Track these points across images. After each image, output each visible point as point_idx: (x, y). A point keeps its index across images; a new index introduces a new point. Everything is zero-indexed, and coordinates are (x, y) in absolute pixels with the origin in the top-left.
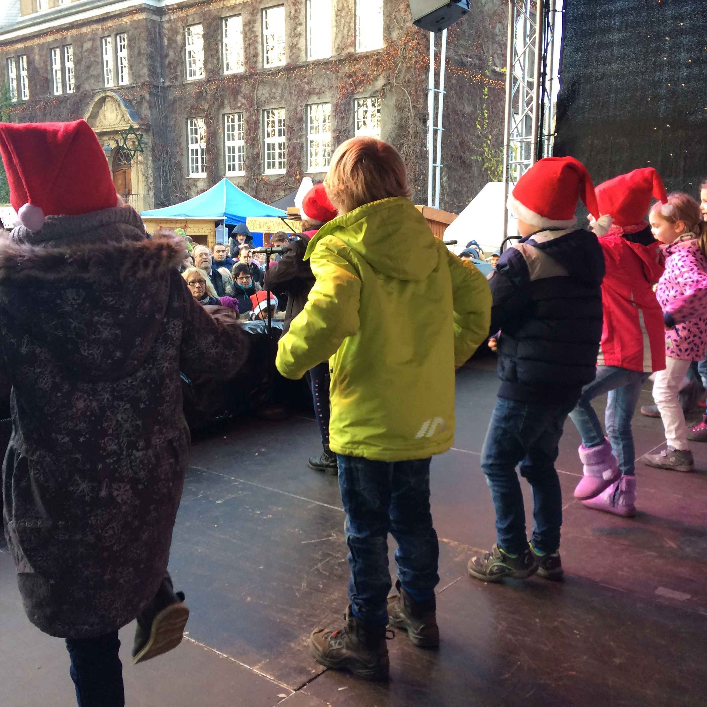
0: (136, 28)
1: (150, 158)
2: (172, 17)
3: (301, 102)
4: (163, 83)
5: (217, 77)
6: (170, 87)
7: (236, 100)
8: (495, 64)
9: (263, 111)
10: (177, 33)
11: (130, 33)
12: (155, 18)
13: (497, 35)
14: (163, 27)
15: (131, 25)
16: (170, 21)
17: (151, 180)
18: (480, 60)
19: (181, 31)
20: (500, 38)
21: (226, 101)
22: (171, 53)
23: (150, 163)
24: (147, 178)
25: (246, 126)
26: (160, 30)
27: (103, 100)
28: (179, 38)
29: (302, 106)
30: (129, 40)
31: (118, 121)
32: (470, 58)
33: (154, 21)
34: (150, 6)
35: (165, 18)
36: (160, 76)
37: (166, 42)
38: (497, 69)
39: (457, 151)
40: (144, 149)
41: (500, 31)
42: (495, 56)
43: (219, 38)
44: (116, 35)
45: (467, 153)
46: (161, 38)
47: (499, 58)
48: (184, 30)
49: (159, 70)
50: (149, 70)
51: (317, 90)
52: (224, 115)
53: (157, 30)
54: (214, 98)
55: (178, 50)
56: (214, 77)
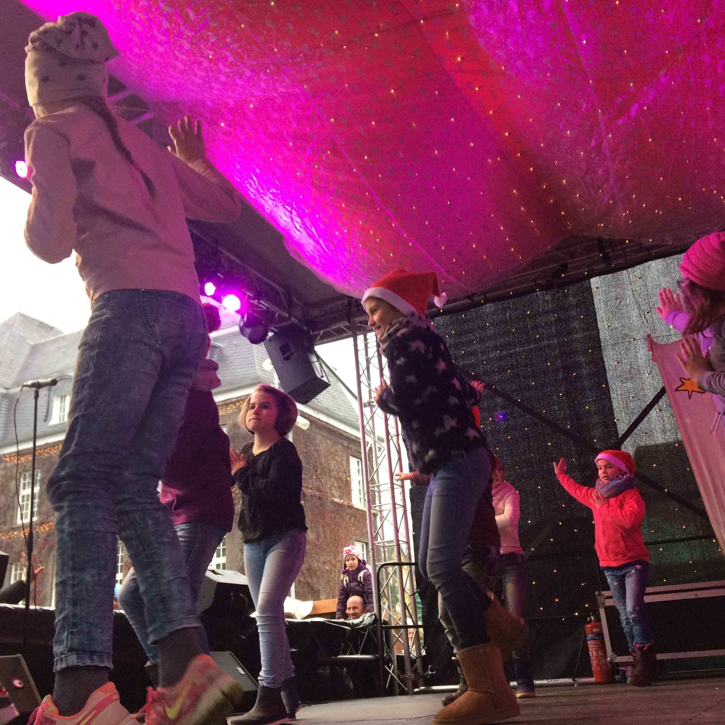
5: (51, 519)
8: (333, 496)
10: (12, 479)
13: (332, 470)
16: (6, 468)
18: (319, 490)
19: (17, 476)
20: (336, 473)
22: (3, 498)
28: (14, 484)
32: (310, 489)
38: (336, 500)
39: (305, 578)
41: (335, 467)
42: (333, 488)
45: (314, 578)
47: (336, 490)
48: (20, 476)
54: (46, 540)
55: (11, 494)
56: (47, 518)
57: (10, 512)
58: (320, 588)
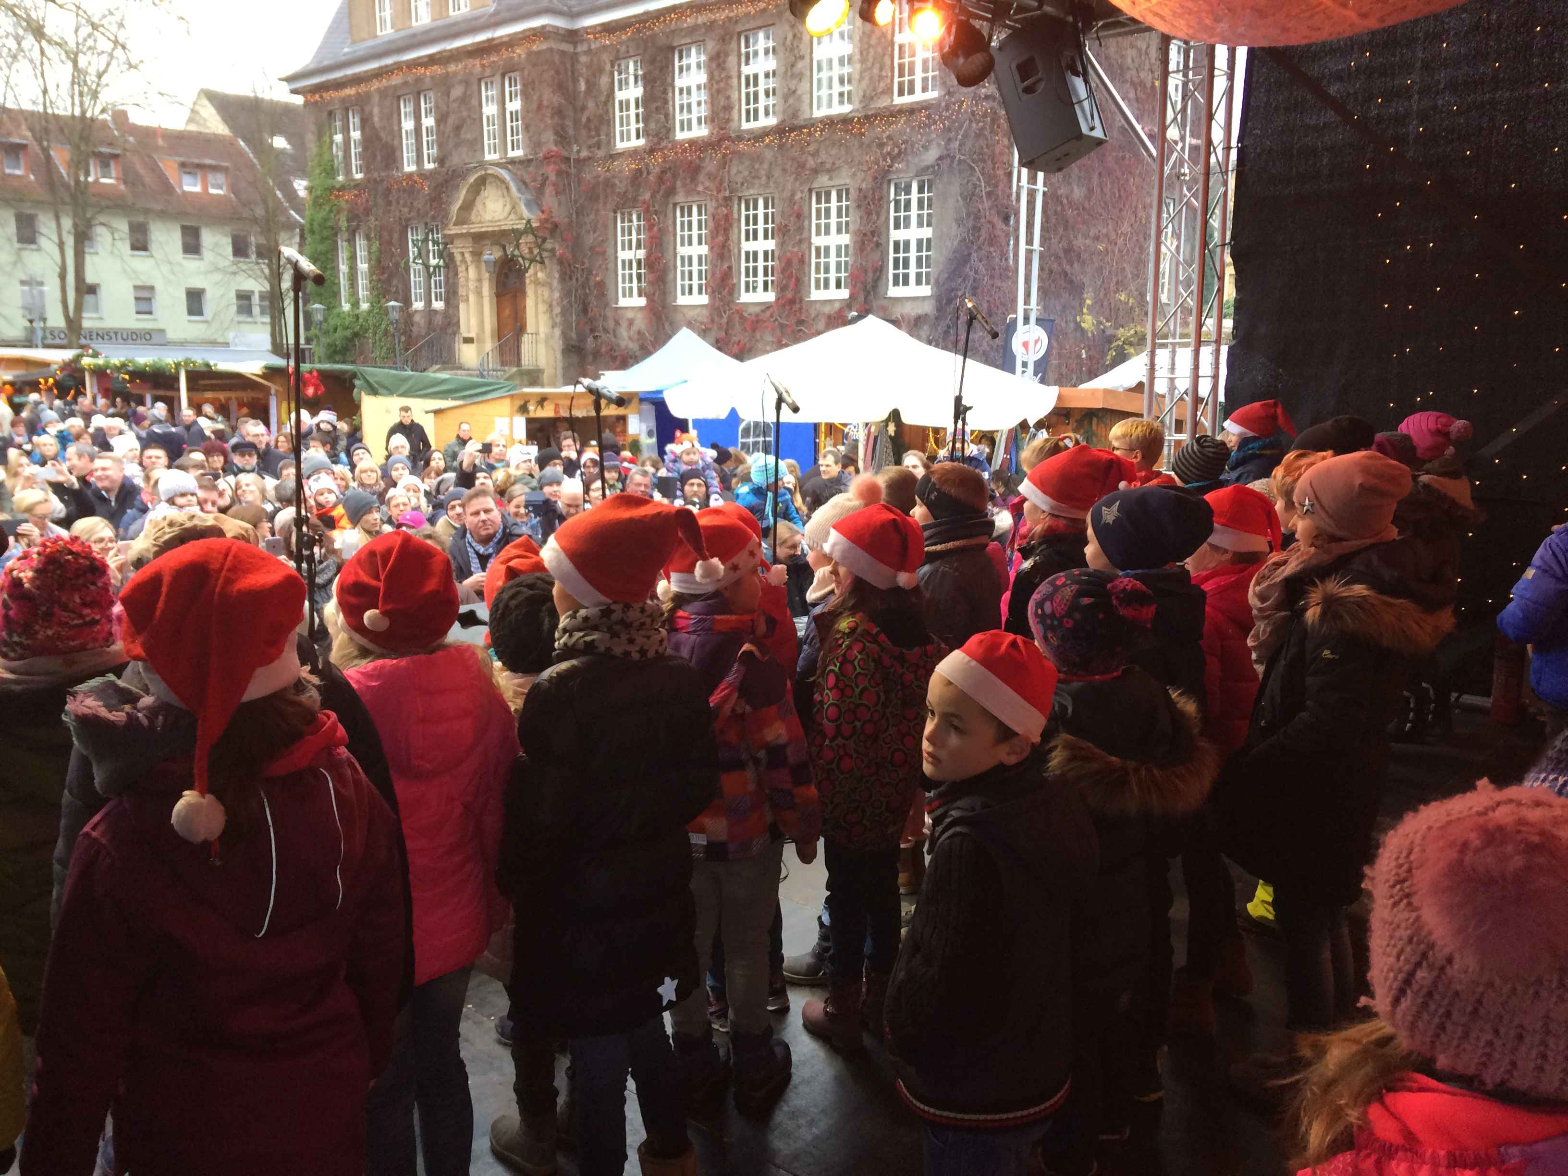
0: (534, 65)
1: (557, 275)
2: (593, 46)
3: (801, 184)
4: (578, 152)
5: (664, 144)
6: (589, 158)
7: (694, 180)
9: (740, 199)
10: (601, 70)
11: (526, 72)
12: (567, 47)
14: (577, 61)
15: (527, 59)
16: (589, 51)
17: (557, 310)
19: (608, 67)
21: (679, 183)
22: (591, 104)
23: (555, 283)
24: (551, 306)
25: (711, 224)
26: (573, 65)
27: (482, 182)
28: (604, 80)
29: (802, 192)
30: (524, 85)
31: (505, 214)
33: (563, 53)
34: (557, 28)
35: (581, 48)
36: (573, 141)
37: (583, 86)
39: (1060, 264)
40: (547, 261)
43: (669, 80)
44: (503, 76)
45: (1076, 265)
46: (575, 81)
48: (613, 66)
49: (571, 132)
50: (556, 133)
51: (828, 166)
52: (675, 205)
53: (569, 66)
54: (661, 179)
55: (603, 99)
56: (659, 143)
57: (604, 128)
58: (1085, 280)
